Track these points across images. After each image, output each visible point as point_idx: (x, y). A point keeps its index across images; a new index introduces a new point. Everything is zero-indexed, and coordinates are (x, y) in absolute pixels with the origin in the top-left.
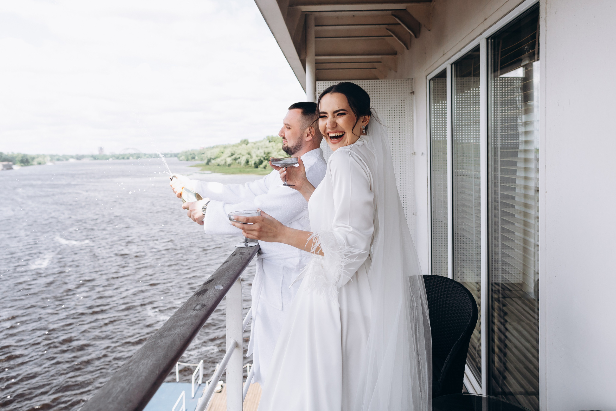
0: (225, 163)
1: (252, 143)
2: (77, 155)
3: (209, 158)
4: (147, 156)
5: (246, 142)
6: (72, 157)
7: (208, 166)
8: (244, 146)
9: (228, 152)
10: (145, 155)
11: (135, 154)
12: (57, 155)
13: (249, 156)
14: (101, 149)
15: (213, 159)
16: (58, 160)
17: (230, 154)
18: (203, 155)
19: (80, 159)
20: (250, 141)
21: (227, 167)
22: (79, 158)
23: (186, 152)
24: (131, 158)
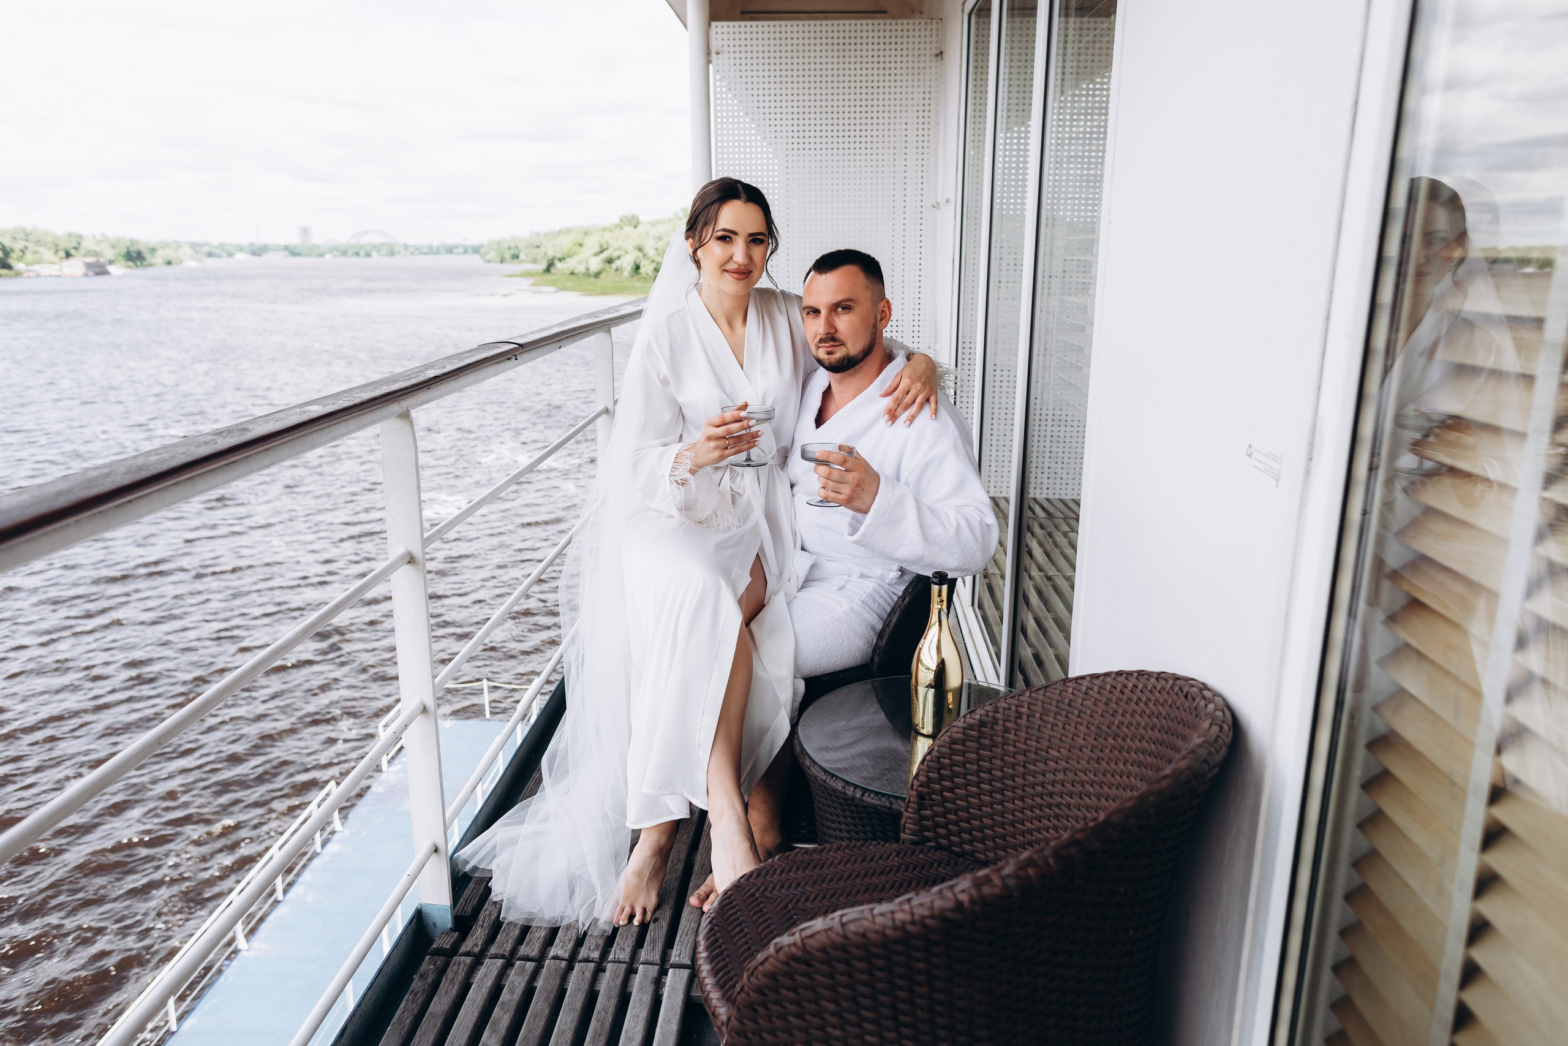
0: (588, 269)
1: (649, 223)
2: (252, 244)
3: (550, 257)
4: (411, 249)
5: (634, 223)
6: (241, 249)
7: (548, 277)
8: (628, 229)
9: (592, 244)
10: (406, 247)
11: (383, 244)
12: (206, 244)
13: (640, 254)
14: (305, 231)
15: (560, 260)
16: (210, 255)
17: (598, 249)
18: (538, 250)
19: (259, 255)
20: (643, 218)
21: (593, 280)
22: (257, 251)
23: (499, 243)
24: (374, 254)
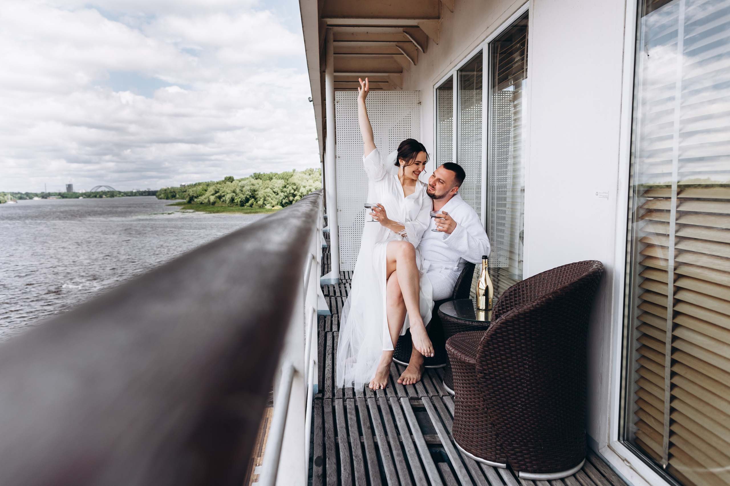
0: (209, 201)
1: (237, 180)
2: (42, 193)
3: (191, 196)
4: (122, 194)
5: (231, 180)
6: (36, 195)
7: (189, 205)
8: (228, 183)
9: (211, 190)
10: (120, 193)
11: (108, 192)
12: (19, 193)
13: (234, 194)
14: (69, 187)
15: (196, 197)
16: (21, 198)
17: (213, 192)
18: (185, 193)
19: (46, 198)
20: (235, 178)
21: (211, 206)
22: (45, 196)
23: (165, 190)
24: (104, 196)
